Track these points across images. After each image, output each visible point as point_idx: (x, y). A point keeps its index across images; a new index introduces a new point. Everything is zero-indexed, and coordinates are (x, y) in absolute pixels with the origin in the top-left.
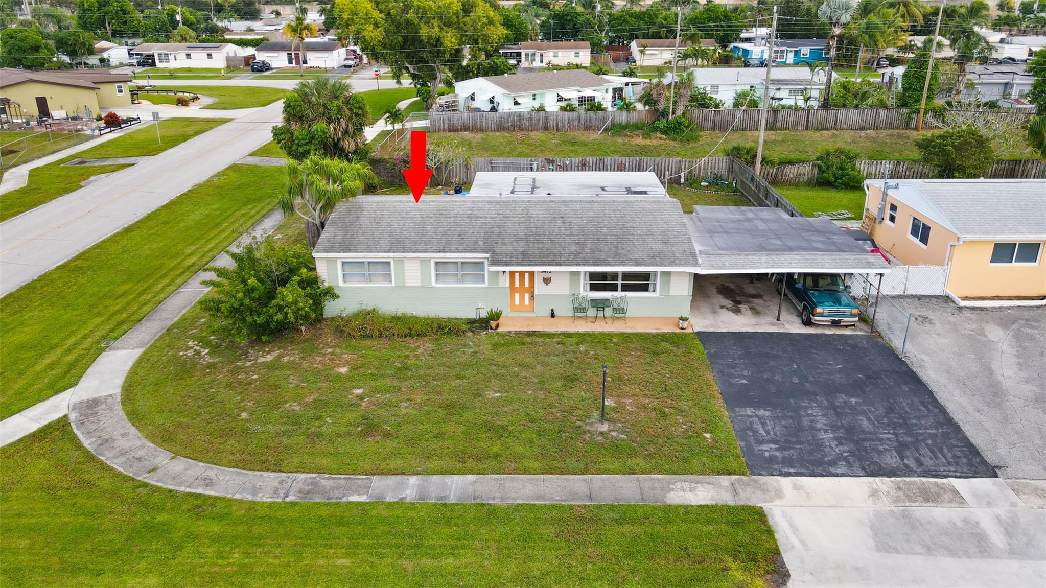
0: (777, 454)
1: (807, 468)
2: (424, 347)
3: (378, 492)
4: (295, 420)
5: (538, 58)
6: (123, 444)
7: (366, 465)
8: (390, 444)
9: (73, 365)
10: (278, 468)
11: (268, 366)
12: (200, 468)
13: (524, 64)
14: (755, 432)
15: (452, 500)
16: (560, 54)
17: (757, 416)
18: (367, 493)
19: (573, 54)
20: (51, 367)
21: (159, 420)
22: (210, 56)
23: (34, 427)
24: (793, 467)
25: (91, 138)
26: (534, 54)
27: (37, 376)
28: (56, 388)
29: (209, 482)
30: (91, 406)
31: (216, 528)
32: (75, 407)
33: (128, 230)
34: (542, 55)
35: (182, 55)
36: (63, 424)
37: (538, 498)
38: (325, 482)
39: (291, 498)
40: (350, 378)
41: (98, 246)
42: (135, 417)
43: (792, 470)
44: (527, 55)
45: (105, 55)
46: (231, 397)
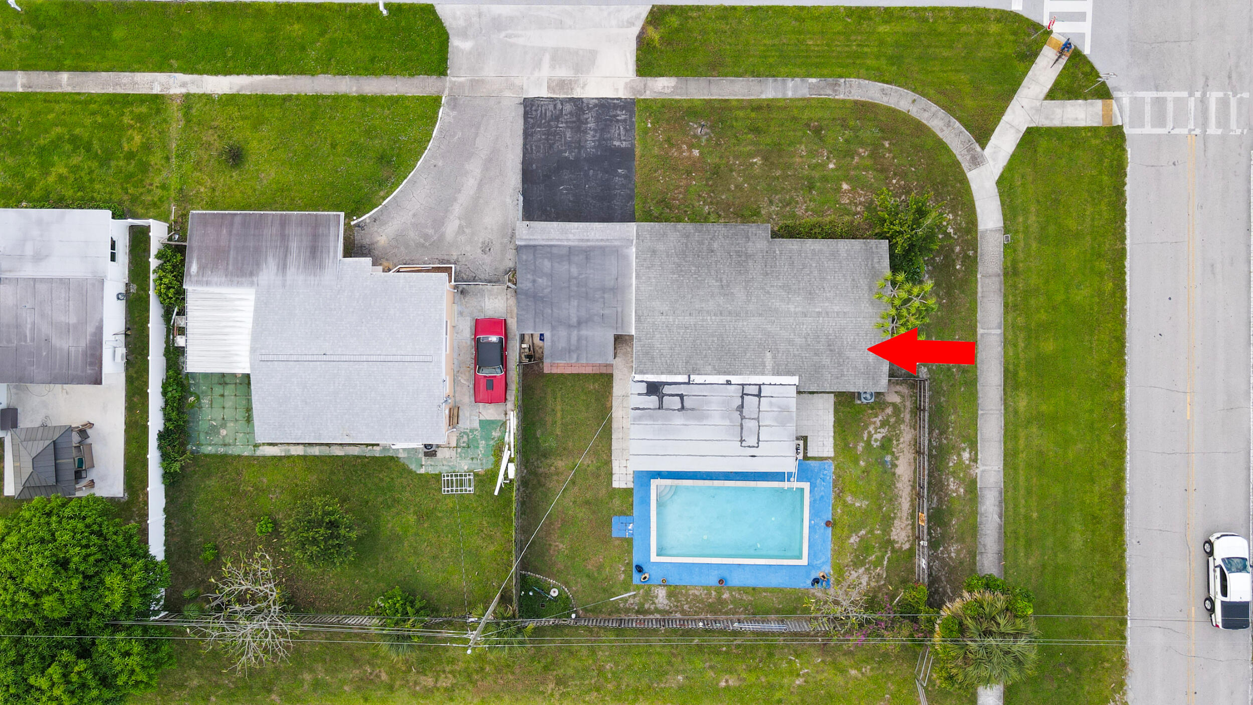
0: (619, 112)
1: (608, 103)
3: (804, 85)
14: (625, 128)
15: (770, 79)
17: (621, 141)
18: (810, 84)
24: (614, 103)
37: (733, 80)
39: (842, 80)
43: (615, 101)
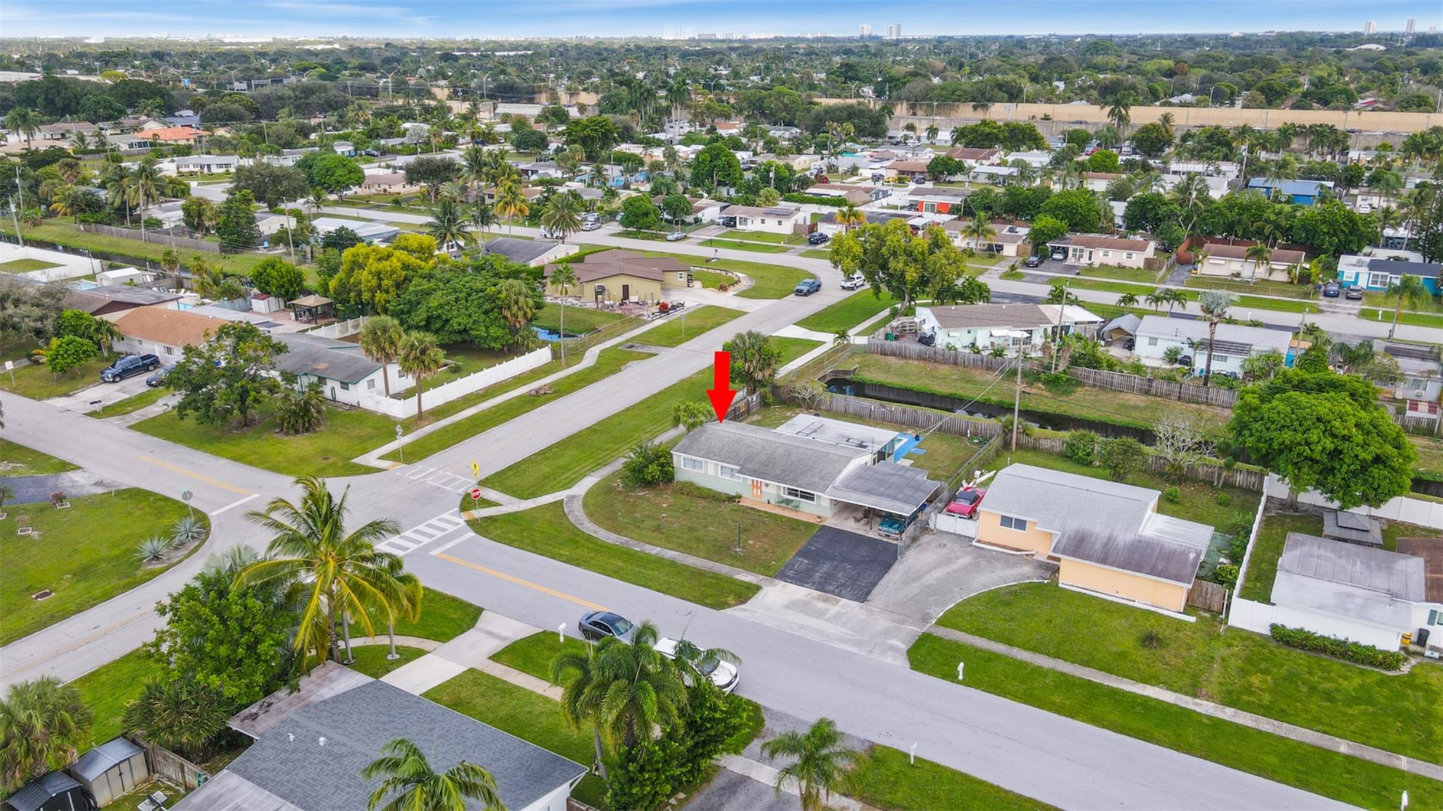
2: (704, 503)
3: (645, 549)
4: (635, 519)
5: (1086, 255)
6: (577, 513)
7: (647, 540)
8: (660, 535)
9: (573, 479)
10: (619, 533)
11: (640, 497)
12: (596, 528)
13: (1071, 261)
16: (1110, 253)
18: (641, 549)
19: (1125, 255)
20: (566, 478)
21: (591, 508)
22: (780, 223)
23: (552, 501)
25: (646, 322)
26: (1082, 251)
27: (559, 482)
28: (564, 487)
29: (596, 532)
30: (572, 497)
31: (591, 546)
32: (567, 497)
33: (628, 409)
34: (1091, 253)
35: (758, 221)
36: (561, 502)
38: (631, 542)
40: (665, 509)
41: (609, 418)
42: (585, 505)
44: (1075, 250)
45: (700, 215)
46: (618, 505)
